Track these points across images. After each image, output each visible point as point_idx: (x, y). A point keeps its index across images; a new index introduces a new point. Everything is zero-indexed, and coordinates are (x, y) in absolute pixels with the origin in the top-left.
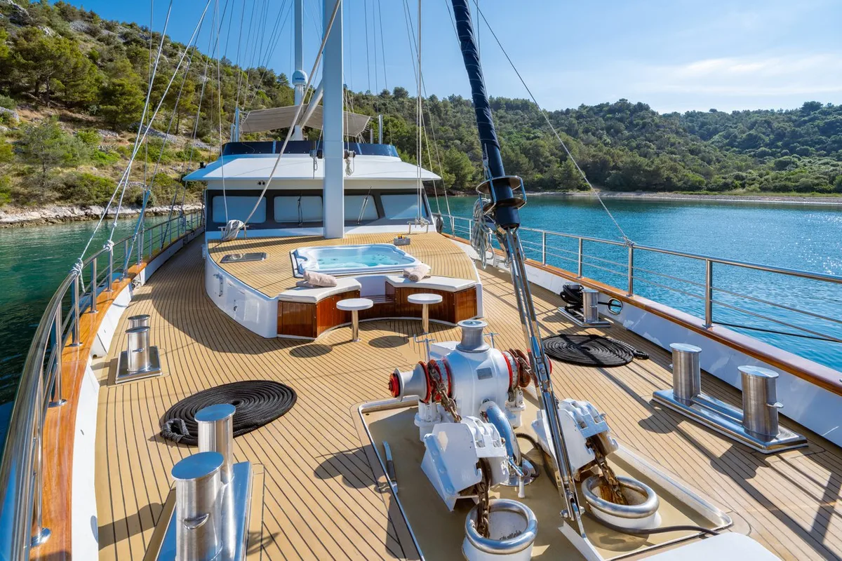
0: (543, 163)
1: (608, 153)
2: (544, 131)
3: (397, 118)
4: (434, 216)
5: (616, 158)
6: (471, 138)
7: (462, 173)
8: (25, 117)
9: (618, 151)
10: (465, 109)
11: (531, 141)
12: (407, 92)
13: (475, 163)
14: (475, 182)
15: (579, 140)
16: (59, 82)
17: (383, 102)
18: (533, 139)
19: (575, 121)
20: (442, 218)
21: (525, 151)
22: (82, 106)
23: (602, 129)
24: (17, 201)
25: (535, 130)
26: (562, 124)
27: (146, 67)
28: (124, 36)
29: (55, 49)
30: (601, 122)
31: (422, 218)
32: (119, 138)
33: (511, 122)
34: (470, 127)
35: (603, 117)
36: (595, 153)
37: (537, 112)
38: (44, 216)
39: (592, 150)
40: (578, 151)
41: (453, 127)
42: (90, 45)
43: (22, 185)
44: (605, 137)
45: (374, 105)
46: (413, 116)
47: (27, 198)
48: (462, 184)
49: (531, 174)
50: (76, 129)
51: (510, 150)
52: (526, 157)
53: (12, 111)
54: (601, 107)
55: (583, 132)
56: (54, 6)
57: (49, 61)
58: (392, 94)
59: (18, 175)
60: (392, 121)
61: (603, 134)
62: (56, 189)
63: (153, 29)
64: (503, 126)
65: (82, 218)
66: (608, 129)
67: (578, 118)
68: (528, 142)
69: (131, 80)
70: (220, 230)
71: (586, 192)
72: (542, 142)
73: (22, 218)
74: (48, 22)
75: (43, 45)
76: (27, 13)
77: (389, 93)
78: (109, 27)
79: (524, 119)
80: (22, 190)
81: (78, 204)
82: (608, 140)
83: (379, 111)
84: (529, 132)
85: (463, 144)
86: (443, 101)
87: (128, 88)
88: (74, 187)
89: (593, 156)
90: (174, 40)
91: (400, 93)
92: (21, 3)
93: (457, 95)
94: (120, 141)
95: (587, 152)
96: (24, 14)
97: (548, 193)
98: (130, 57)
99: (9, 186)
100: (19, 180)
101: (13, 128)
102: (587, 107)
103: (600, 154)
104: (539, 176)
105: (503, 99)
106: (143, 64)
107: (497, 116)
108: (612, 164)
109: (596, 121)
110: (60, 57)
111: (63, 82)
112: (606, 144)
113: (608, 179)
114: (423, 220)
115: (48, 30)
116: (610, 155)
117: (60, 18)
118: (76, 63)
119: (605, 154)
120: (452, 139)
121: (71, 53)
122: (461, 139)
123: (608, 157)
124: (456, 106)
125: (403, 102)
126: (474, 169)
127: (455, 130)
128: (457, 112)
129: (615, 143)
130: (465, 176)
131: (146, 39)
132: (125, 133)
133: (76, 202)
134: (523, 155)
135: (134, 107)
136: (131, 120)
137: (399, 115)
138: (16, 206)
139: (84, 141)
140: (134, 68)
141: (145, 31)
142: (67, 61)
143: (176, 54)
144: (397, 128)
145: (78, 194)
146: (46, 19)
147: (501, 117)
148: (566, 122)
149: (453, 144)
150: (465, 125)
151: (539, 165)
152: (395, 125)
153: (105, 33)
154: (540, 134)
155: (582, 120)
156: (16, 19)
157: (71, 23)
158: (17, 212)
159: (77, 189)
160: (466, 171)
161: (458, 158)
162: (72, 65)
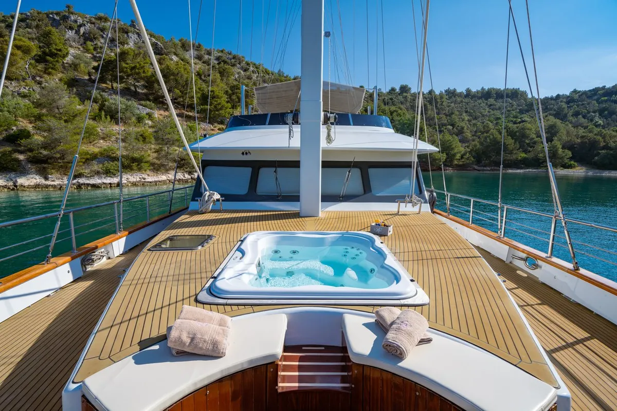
0: (528, 144)
1: (600, 134)
2: (531, 115)
3: (401, 109)
4: (427, 191)
5: (607, 138)
6: (463, 124)
7: (452, 152)
8: (161, 115)
9: (611, 132)
10: (459, 99)
11: (518, 125)
12: (410, 89)
13: (464, 145)
14: (463, 160)
15: (567, 122)
16: (178, 91)
17: (390, 97)
18: (520, 123)
19: (564, 106)
20: (435, 194)
21: (511, 134)
22: (191, 107)
23: (594, 112)
24: (154, 168)
25: (522, 116)
26: (551, 109)
27: (230, 79)
28: (218, 59)
29: (175, 69)
30: (595, 105)
31: (414, 196)
32: (212, 128)
33: (500, 109)
34: (461, 115)
35: (597, 100)
36: (583, 134)
37: (525, 99)
38: (168, 178)
39: (581, 131)
40: (565, 132)
41: (447, 115)
42: (198, 66)
43: (157, 158)
44: (597, 119)
45: (383, 100)
46: (413, 108)
47: (159, 167)
48: (452, 161)
49: (516, 153)
50: (188, 122)
51: (497, 133)
52: (512, 138)
53: (153, 111)
54: (595, 91)
55: (572, 116)
56: (178, 42)
57: (172, 77)
58: (398, 90)
59: (155, 152)
60: (397, 111)
61: (595, 116)
62: (175, 161)
63: (234, 53)
64: (492, 112)
65: (189, 181)
66: (601, 112)
67: (568, 103)
68: (515, 125)
69: (220, 88)
70: (197, 201)
71: (570, 170)
72: (529, 126)
73: (156, 180)
74: (174, 52)
75: (168, 66)
76: (163, 47)
77: (396, 90)
78: (209, 53)
79: (513, 106)
80: (157, 162)
81: (187, 171)
82: (601, 122)
83: (387, 104)
84: (516, 117)
85: (455, 129)
86: (440, 94)
87: (217, 93)
88: (185, 160)
89: (582, 137)
90: (247, 59)
91: (404, 89)
92: (160, 41)
93: (452, 88)
94: (213, 130)
95: (575, 133)
96: (161, 48)
97: (530, 170)
98: (220, 73)
99: (150, 158)
100: (155, 155)
101: (154, 123)
102: (579, 92)
103: (590, 135)
104: (523, 155)
105: (494, 89)
106: (228, 77)
107: (487, 104)
108: (602, 144)
109: (588, 104)
110: (178, 74)
111: (181, 91)
112: (597, 126)
113: (596, 158)
114: (415, 198)
115: (175, 58)
116: (601, 136)
117: (181, 49)
118: (187, 78)
119: (596, 135)
120: (445, 125)
121: (184, 71)
122: (453, 125)
123: (599, 138)
124: (450, 98)
125: (406, 96)
126: (462, 150)
127: (448, 118)
128: (451, 103)
129: (608, 124)
130: (454, 155)
131: (231, 59)
132: (216, 124)
133: (186, 170)
134: (509, 137)
135: (220, 106)
136: (219, 115)
137: (402, 106)
138: (153, 171)
139: (191, 130)
140: (222, 80)
141: (230, 54)
142: (182, 76)
143: (248, 69)
144: (400, 117)
145: (187, 165)
146: (174, 50)
147: (491, 105)
148: (555, 107)
149: (446, 129)
150: (458, 113)
151: (524, 146)
152: (399, 115)
153: (206, 57)
154: (526, 119)
155: (572, 104)
156: (157, 52)
157: (188, 52)
158: (154, 176)
159: (186, 162)
160: (456, 151)
161: (450, 140)
162: (185, 79)
